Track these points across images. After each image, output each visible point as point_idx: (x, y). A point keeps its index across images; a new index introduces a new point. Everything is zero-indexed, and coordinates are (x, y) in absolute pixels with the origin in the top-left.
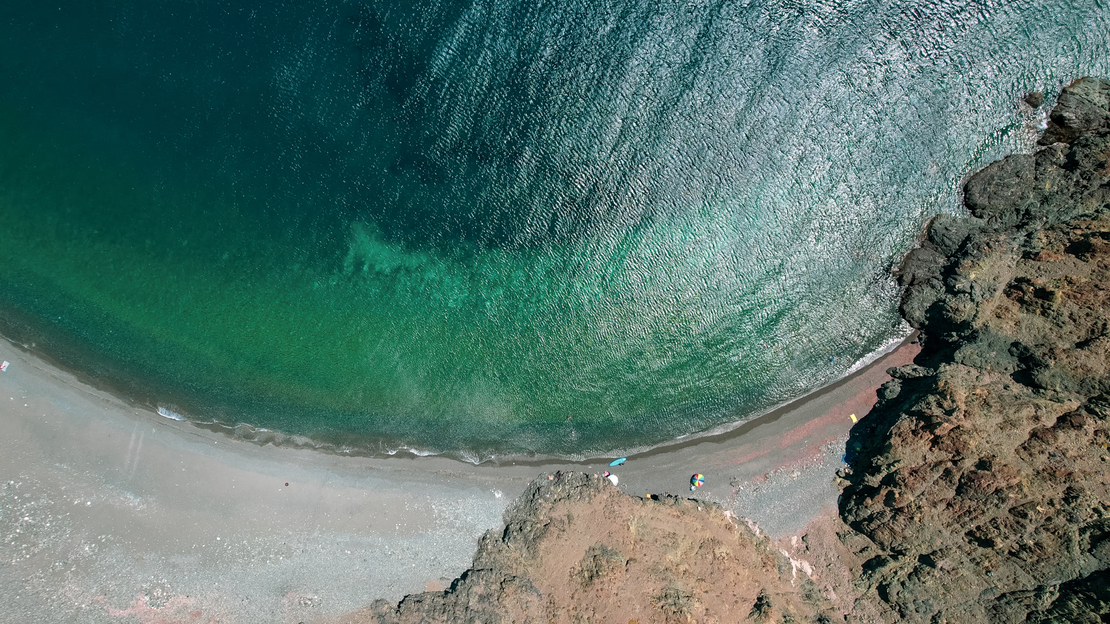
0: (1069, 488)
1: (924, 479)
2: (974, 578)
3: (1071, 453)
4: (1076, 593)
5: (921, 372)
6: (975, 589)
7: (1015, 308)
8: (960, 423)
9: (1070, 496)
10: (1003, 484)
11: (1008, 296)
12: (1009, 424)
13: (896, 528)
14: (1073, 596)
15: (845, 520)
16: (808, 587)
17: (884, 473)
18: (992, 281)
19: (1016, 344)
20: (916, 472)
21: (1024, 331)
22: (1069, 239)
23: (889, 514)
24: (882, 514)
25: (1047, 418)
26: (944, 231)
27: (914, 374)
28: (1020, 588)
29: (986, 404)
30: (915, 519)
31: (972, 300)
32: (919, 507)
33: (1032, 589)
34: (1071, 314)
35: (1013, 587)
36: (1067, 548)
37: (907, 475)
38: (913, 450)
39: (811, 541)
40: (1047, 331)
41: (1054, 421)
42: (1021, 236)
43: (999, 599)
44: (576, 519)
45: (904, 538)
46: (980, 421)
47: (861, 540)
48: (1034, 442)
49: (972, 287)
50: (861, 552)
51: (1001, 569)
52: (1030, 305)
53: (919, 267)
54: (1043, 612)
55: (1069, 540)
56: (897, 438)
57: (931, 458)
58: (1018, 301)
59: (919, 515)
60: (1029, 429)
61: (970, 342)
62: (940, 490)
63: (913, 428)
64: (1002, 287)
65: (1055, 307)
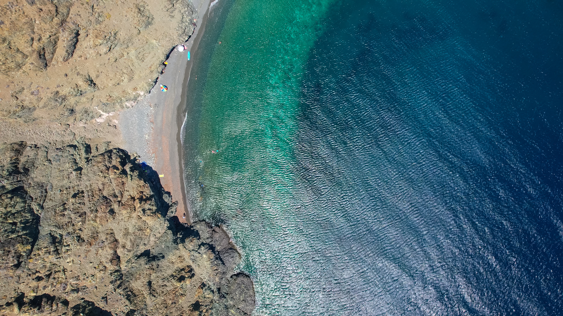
0: (84, 241)
1: (118, 185)
2: (61, 184)
3: (100, 251)
4: (33, 219)
5: (170, 214)
6: (55, 182)
7: (181, 266)
8: (137, 212)
9: (80, 239)
10: (99, 215)
11: (188, 266)
12: (127, 234)
13: (100, 164)
14: (32, 218)
15: (115, 149)
16: (91, 115)
17: (129, 172)
18: (198, 263)
19: (163, 257)
20: (123, 184)
21: (168, 264)
22: (203, 305)
23: (108, 165)
24: (110, 162)
25: (122, 252)
26: (232, 256)
27: (170, 211)
28: (46, 200)
29: (140, 230)
30: (101, 173)
31: (193, 250)
32: (105, 177)
33: (44, 205)
34: (166, 286)
35: (48, 197)
36: (56, 226)
37: (123, 180)
38: (133, 188)
39: (112, 129)
40: (163, 273)
41: (119, 254)
42: (214, 288)
43: (46, 190)
44: (171, 19)
45: (94, 165)
46: (134, 221)
47: (102, 150)
48: (112, 239)
49: (199, 253)
50: (97, 147)
51: (59, 196)
52: (179, 272)
53: (220, 237)
54: (30, 203)
55: (59, 228)
56: (143, 184)
57: (126, 194)
58: (184, 268)
59: (102, 175)
60: (120, 241)
61: (174, 240)
62: (109, 190)
63: (144, 193)
64: (193, 266)
65: (173, 280)
